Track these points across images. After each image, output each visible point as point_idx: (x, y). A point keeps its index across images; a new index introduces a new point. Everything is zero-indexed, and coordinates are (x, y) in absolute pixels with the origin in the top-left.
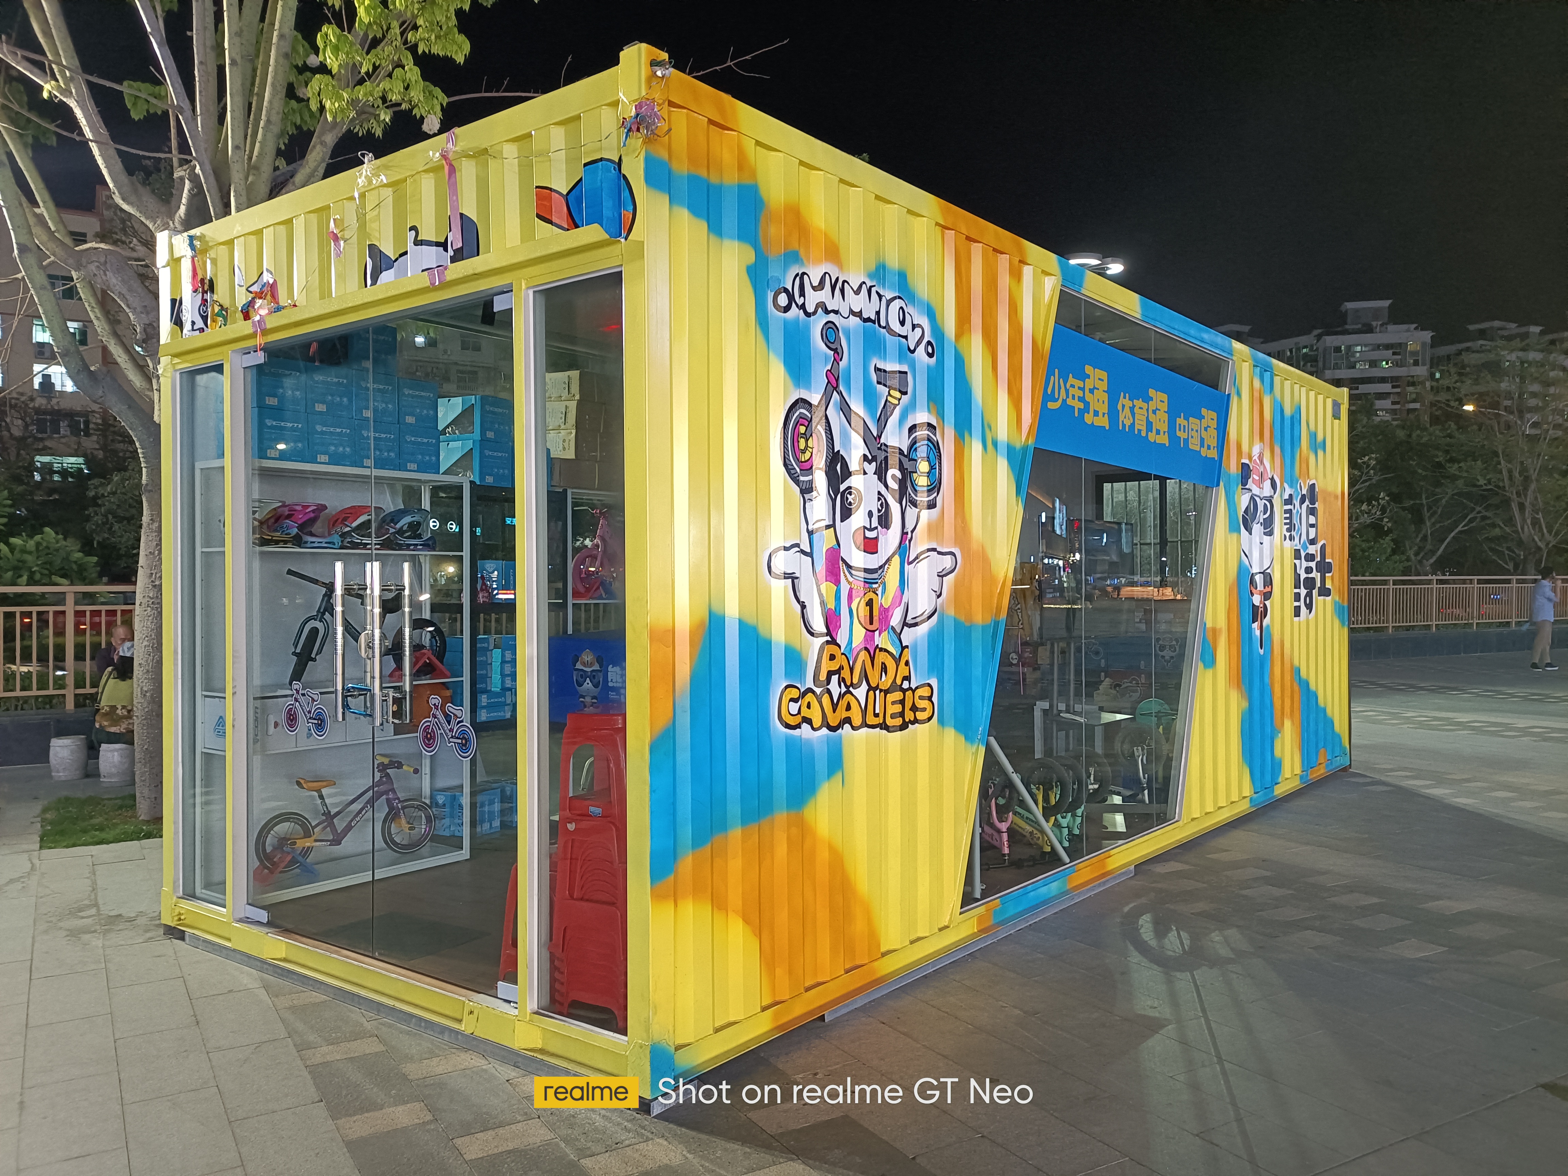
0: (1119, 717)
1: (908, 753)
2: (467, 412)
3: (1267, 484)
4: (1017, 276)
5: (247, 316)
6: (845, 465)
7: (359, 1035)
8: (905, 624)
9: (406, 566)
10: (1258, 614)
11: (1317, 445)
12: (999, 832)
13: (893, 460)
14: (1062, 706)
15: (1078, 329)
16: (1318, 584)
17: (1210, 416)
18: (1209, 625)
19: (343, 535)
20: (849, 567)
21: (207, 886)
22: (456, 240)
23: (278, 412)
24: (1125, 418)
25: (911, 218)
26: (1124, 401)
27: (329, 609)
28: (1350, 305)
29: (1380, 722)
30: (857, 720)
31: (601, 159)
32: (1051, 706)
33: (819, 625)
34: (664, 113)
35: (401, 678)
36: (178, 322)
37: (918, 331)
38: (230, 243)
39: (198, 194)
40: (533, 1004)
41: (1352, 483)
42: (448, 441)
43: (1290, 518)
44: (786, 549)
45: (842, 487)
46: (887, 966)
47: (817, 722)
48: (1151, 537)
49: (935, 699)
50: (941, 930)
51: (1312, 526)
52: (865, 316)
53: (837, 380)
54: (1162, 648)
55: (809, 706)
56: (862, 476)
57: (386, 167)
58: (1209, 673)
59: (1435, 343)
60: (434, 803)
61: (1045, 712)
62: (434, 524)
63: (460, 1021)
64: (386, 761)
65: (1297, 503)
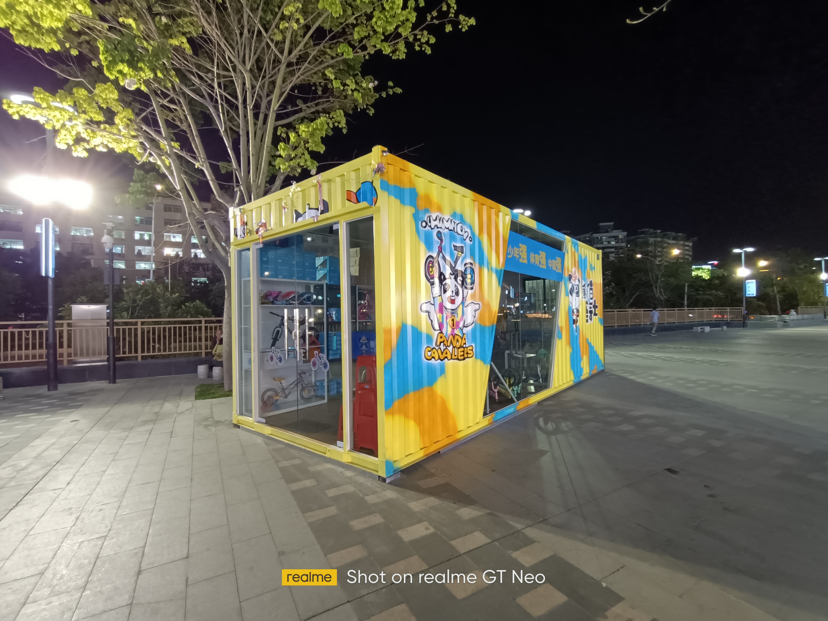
0: (532, 355)
1: (466, 368)
2: (325, 262)
3: (577, 281)
4: (497, 215)
5: (257, 232)
6: (444, 277)
7: (294, 458)
8: (464, 326)
9: (307, 310)
10: (575, 322)
11: (592, 268)
12: (495, 392)
13: (460, 274)
14: (514, 352)
15: (517, 232)
16: (593, 312)
17: (559, 260)
18: (560, 325)
19: (287, 301)
20: (446, 308)
21: (247, 411)
22: (321, 207)
23: (267, 262)
24: (532, 261)
25: (464, 198)
26: (532, 255)
27: (283, 324)
28: (601, 224)
29: (613, 356)
30: (449, 357)
31: (367, 182)
32: (510, 352)
33: (437, 327)
34: (386, 166)
35: (305, 345)
36: (236, 235)
37: (467, 233)
38: (252, 210)
39: (242, 196)
40: (348, 447)
41: (604, 279)
42: (319, 270)
43: (584, 291)
44: (426, 303)
45: (444, 283)
46: (460, 436)
47: (437, 358)
48: (541, 298)
49: (474, 350)
50: (477, 424)
51: (591, 294)
52: (450, 229)
53: (441, 249)
54: (545, 333)
55: (434, 353)
56: (450, 280)
57: (300, 186)
58: (560, 341)
59: (628, 236)
60: (316, 385)
61: (508, 354)
62: (315, 297)
63: (325, 453)
64: (301, 372)
65: (586, 286)
